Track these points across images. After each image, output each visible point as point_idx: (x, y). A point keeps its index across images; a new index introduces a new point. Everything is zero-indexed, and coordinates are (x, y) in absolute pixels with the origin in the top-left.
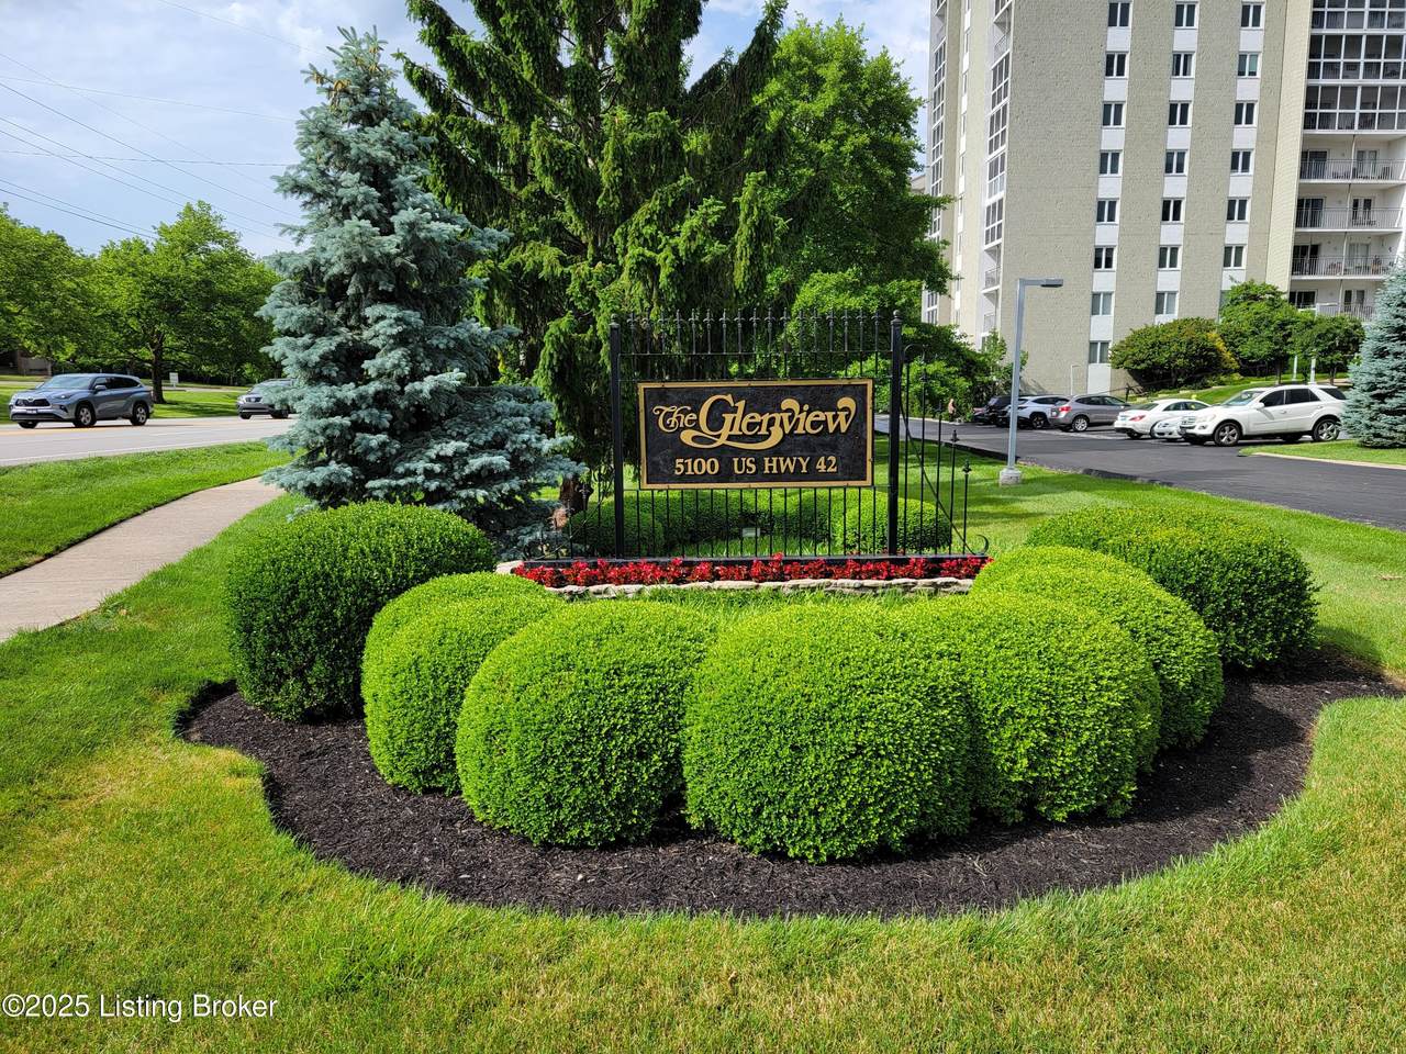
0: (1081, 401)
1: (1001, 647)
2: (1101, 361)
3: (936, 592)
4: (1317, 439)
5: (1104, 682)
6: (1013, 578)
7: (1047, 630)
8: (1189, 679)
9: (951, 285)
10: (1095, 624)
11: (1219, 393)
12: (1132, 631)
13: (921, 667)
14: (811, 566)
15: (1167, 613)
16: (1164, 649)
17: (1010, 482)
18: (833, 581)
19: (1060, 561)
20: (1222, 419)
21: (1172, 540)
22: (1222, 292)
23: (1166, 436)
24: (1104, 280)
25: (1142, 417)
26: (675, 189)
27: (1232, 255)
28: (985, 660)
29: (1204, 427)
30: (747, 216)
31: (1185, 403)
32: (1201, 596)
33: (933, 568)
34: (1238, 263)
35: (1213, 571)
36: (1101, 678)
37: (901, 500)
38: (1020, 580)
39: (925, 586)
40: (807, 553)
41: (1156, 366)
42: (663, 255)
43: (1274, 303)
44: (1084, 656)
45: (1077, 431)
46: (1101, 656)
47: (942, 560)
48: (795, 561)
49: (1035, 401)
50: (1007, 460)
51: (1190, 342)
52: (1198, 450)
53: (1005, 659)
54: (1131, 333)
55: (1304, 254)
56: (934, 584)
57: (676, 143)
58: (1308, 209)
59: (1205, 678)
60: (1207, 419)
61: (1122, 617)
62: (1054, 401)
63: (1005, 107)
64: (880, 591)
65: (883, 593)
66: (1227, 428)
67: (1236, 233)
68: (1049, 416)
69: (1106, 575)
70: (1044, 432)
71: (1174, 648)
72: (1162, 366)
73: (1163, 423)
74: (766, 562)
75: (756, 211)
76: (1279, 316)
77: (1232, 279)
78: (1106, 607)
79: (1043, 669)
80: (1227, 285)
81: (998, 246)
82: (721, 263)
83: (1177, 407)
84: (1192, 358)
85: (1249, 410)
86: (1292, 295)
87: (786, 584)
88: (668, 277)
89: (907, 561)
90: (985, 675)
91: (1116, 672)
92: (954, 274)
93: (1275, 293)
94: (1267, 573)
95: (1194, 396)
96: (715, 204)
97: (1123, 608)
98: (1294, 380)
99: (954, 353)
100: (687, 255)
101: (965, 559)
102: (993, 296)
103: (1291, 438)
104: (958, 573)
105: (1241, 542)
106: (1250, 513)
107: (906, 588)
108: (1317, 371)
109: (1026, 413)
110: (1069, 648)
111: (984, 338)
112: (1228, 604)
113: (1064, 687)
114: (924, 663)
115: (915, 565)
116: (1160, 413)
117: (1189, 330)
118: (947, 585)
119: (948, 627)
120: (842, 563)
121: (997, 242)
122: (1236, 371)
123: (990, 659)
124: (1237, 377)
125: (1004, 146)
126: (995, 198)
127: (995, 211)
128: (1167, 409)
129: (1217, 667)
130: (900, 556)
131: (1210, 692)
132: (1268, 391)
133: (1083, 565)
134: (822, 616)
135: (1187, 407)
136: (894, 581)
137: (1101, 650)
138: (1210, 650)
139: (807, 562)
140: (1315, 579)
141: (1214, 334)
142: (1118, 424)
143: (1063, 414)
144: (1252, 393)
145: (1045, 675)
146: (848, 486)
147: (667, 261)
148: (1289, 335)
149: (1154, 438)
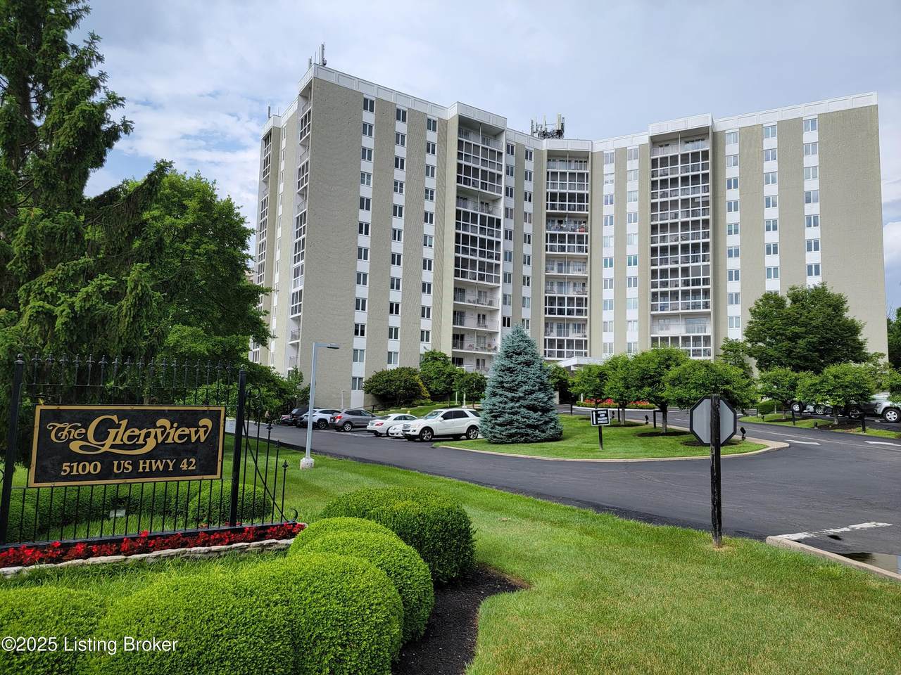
0: (348, 413)
1: (314, 592)
2: (359, 389)
3: (262, 551)
4: (468, 438)
5: (374, 607)
6: (318, 541)
7: (341, 578)
8: (417, 597)
9: (269, 340)
10: (367, 569)
11: (421, 410)
12: (387, 570)
13: (264, 614)
14: (171, 539)
15: (405, 556)
16: (404, 580)
17: (307, 466)
18: (188, 549)
19: (345, 527)
20: (425, 426)
21: (405, 508)
22: (421, 355)
23: (395, 435)
24: (360, 343)
25: (382, 424)
26: (75, 265)
27: (424, 335)
28: (304, 602)
29: (415, 431)
30: (132, 290)
31: (404, 416)
32: (420, 542)
33: (261, 533)
34: (428, 340)
35: (426, 526)
36: (372, 605)
37: (241, 485)
38: (322, 543)
39: (255, 547)
40: (168, 529)
41: (389, 393)
42: (61, 308)
43: (445, 363)
44: (362, 592)
45: (345, 431)
46: (372, 591)
47: (267, 527)
48: (159, 536)
49: (320, 412)
50: (305, 452)
51: (406, 381)
52: (412, 444)
53: (317, 601)
54: (374, 374)
55: (458, 338)
56: (261, 545)
57: (79, 233)
58: (458, 315)
59: (425, 595)
60: (416, 426)
61: (382, 562)
62: (332, 412)
63: (304, 239)
64: (222, 554)
65: (225, 555)
66: (426, 431)
67: (426, 324)
68: (329, 421)
69: (372, 535)
70: (326, 431)
71: (409, 578)
72: (391, 394)
73: (394, 427)
74: (134, 539)
75: (140, 288)
76: (448, 370)
77: (425, 348)
78: (373, 556)
79: (339, 604)
80: (423, 351)
81: (299, 317)
82: (109, 318)
83: (400, 418)
84: (407, 389)
85: (436, 422)
86: (453, 358)
87: (151, 555)
88: (63, 324)
89: (242, 530)
90: (304, 613)
91: (381, 600)
92: (272, 334)
93: (446, 357)
94: (452, 525)
95: (409, 411)
96: (107, 279)
97: (382, 556)
98: (456, 404)
99: (272, 384)
100: (81, 310)
101: (283, 525)
102: (296, 346)
103: (456, 437)
104: (278, 535)
105: (439, 508)
106: (440, 484)
107: (242, 549)
108: (466, 400)
109: (316, 420)
110: (354, 588)
111: (289, 371)
112: (434, 545)
113: (352, 614)
114: (265, 611)
115: (248, 532)
116: (392, 422)
117: (405, 375)
118: (270, 545)
119: (281, 583)
120: (194, 535)
121: (298, 314)
122: (429, 398)
123: (308, 601)
124: (429, 401)
125: (303, 261)
126: (298, 289)
127: (297, 296)
128: (395, 419)
129: (430, 587)
130: (238, 526)
131: (428, 603)
132: (445, 411)
133: (359, 529)
134: (193, 585)
135: (405, 418)
136: (234, 545)
137: (372, 586)
138: (427, 577)
139: (168, 536)
140: (474, 526)
141: (417, 377)
142: (369, 427)
143: (338, 420)
144: (437, 412)
145: (340, 607)
146: (203, 479)
147: (64, 313)
148: (453, 380)
149: (388, 436)
